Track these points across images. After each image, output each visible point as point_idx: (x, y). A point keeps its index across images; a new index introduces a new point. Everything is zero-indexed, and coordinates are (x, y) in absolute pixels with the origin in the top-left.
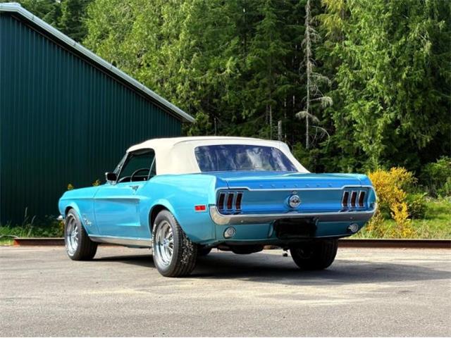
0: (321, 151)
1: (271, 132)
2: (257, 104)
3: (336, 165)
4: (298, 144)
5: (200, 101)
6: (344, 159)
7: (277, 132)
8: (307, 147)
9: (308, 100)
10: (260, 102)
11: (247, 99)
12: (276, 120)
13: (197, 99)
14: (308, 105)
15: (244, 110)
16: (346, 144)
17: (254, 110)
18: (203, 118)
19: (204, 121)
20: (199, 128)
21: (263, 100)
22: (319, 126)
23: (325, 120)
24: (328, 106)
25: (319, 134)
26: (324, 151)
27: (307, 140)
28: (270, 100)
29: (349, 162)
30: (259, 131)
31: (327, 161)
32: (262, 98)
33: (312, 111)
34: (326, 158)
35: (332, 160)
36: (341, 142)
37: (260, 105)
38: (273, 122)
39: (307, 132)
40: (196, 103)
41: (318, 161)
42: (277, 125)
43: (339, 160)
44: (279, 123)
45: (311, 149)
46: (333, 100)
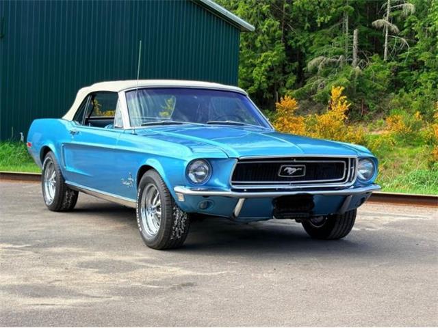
0: (400, 64)
1: (346, 41)
2: (333, 10)
3: (416, 79)
4: (375, 55)
5: (269, 6)
6: (425, 74)
7: (352, 42)
8: (385, 60)
9: (388, 7)
10: (337, 8)
11: (321, 5)
12: (351, 28)
13: (267, 4)
14: (388, 12)
15: (319, 17)
16: (428, 56)
17: (329, 17)
18: (273, 26)
19: (273, 29)
20: (268, 35)
21: (340, 6)
22: (400, 36)
23: (406, 30)
24: (409, 14)
25: (398, 45)
26: (404, 64)
27: (386, 51)
28: (348, 6)
29: (430, 77)
30: (333, 41)
31: (405, 75)
32: (338, 4)
33: (393, 20)
34: (405, 72)
35: (413, 74)
36: (422, 54)
37: (336, 11)
38: (349, 32)
39: (386, 43)
40: (265, 8)
41: (396, 75)
42: (352, 34)
43: (419, 74)
44: (355, 32)
45: (388, 61)
46: (416, 7)
